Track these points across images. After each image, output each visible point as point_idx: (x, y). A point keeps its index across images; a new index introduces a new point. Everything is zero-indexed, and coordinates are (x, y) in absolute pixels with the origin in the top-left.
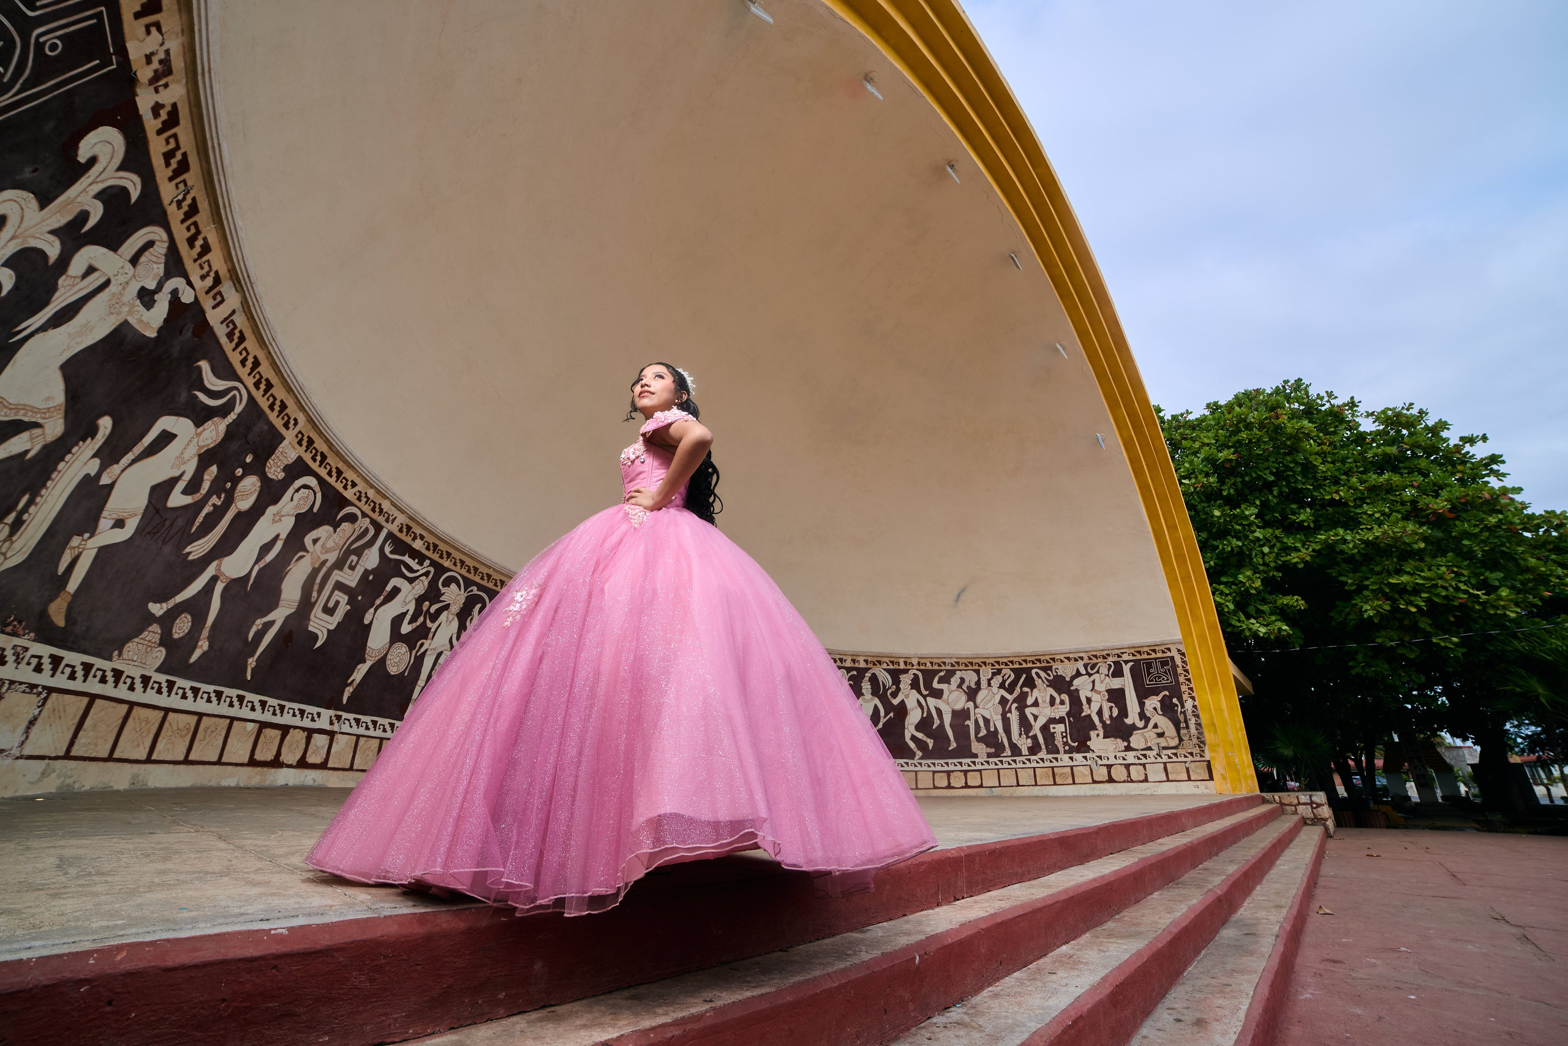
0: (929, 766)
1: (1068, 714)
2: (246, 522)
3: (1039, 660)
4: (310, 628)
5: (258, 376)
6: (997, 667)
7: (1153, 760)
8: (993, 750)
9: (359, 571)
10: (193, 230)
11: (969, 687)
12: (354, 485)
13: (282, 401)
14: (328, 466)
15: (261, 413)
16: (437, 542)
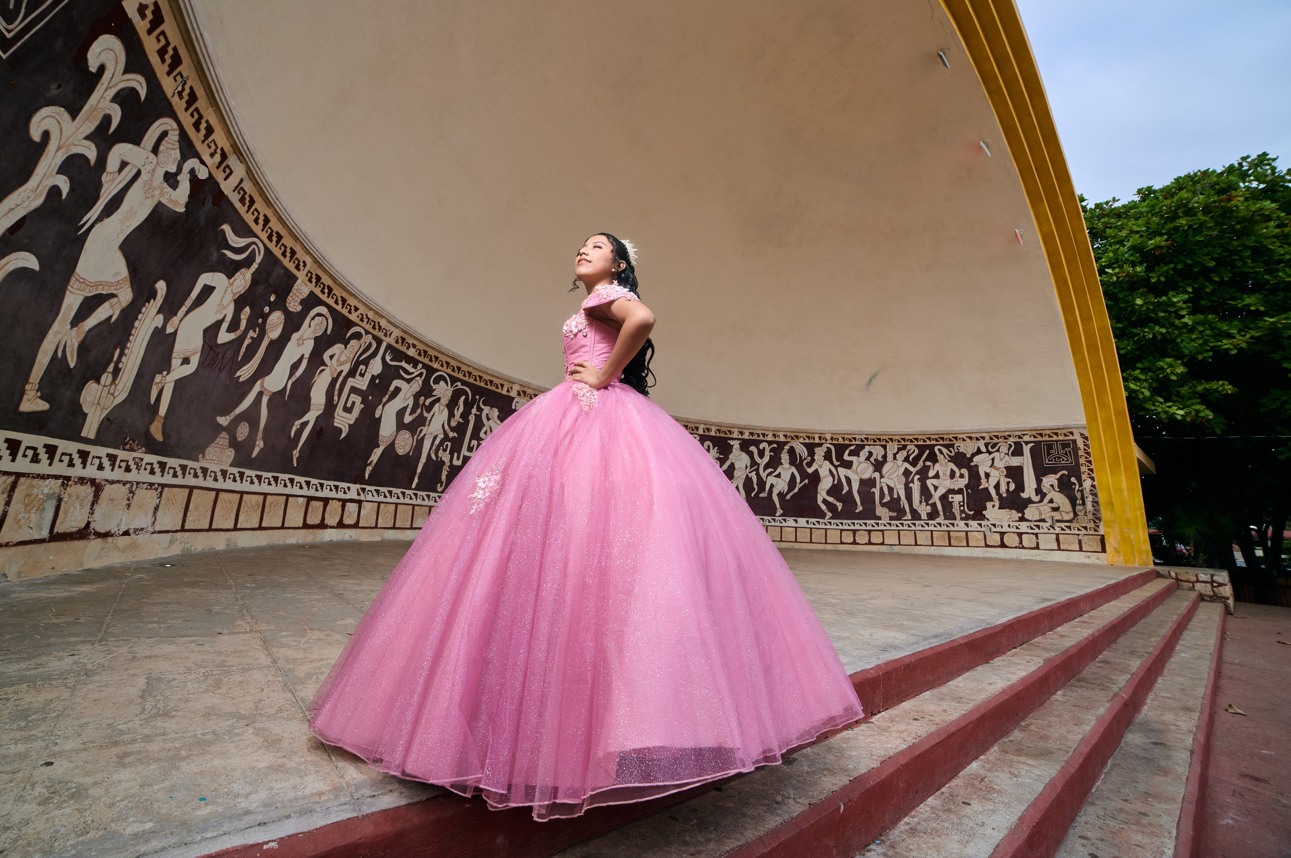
0: (837, 525)
1: (966, 486)
2: (277, 348)
3: (942, 439)
4: (336, 424)
5: (269, 231)
6: (903, 443)
7: (1046, 530)
8: (895, 514)
9: (368, 377)
10: (196, 116)
11: (876, 460)
12: (356, 309)
13: (291, 248)
14: (334, 297)
15: (277, 261)
16: (427, 349)
